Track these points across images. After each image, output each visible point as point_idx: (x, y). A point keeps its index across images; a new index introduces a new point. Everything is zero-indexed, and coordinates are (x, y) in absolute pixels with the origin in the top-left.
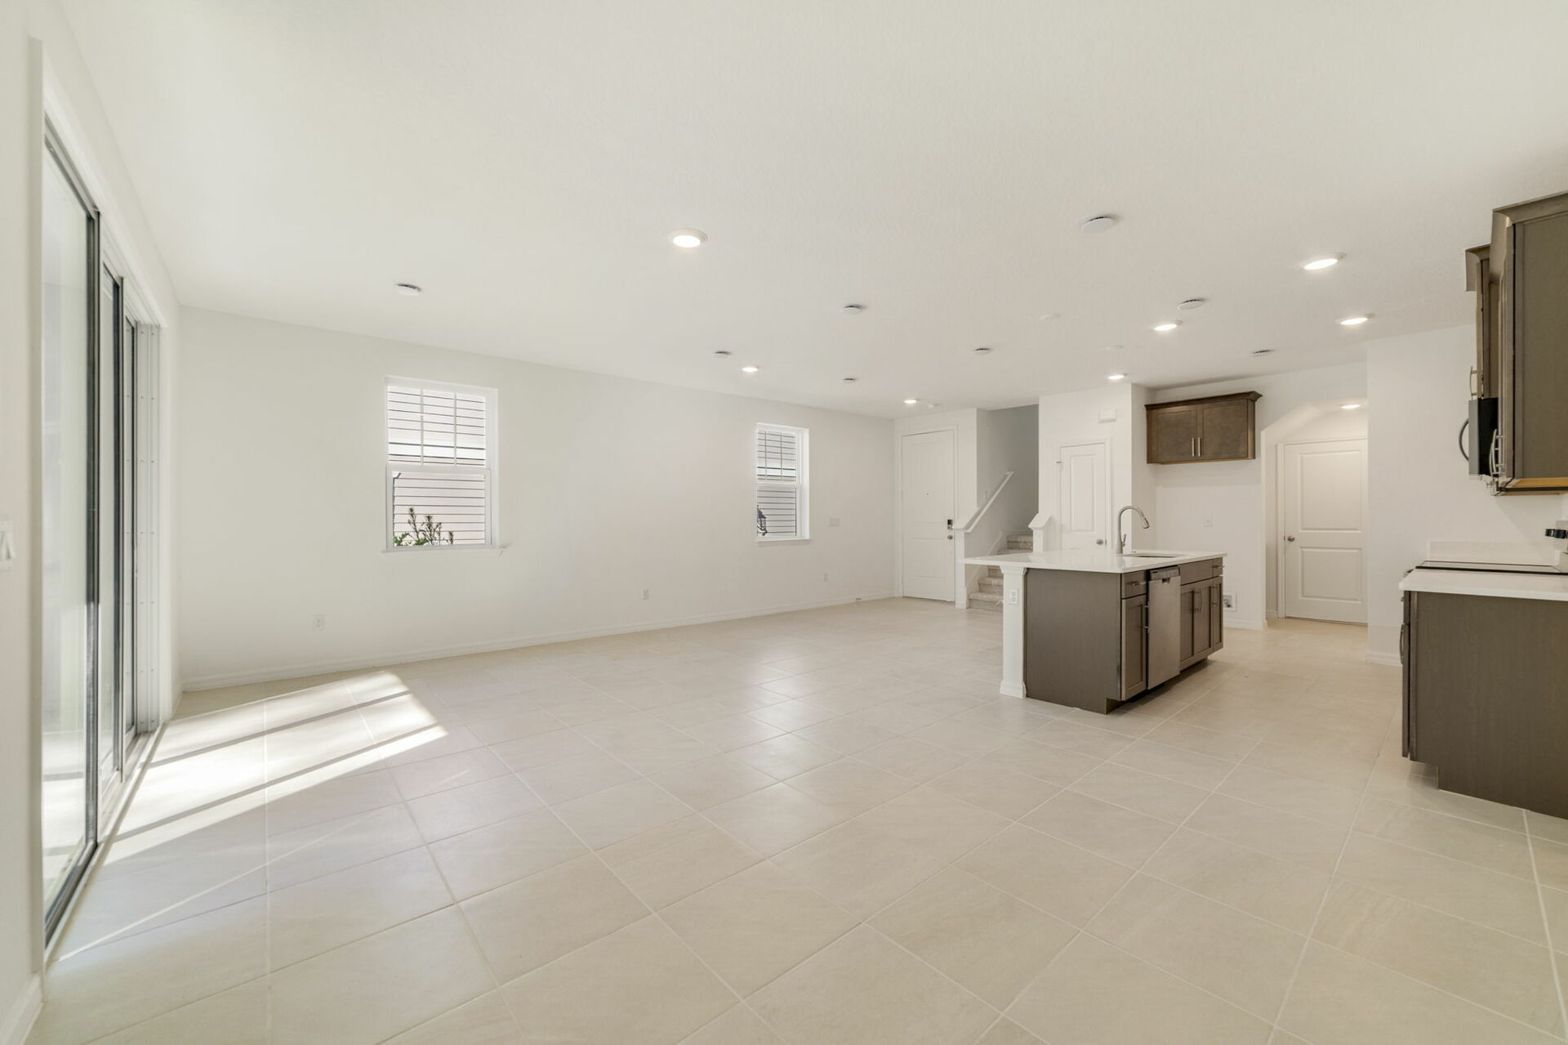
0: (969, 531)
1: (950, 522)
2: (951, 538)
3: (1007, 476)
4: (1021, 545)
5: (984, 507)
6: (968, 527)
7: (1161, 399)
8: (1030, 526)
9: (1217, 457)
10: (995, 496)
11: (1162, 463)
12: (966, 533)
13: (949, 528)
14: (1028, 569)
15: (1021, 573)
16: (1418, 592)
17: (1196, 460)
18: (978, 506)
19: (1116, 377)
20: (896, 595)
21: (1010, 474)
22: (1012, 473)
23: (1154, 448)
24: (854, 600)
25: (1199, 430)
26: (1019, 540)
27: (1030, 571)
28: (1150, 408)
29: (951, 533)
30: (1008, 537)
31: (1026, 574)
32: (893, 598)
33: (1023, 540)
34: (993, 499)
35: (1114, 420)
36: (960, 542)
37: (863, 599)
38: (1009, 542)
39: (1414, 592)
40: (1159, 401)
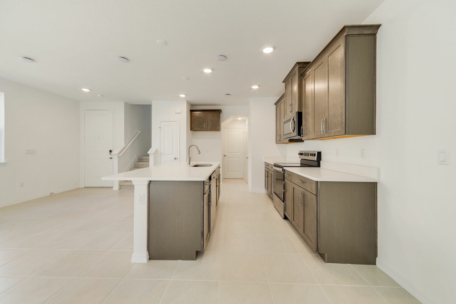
0: (120, 155)
1: (111, 151)
2: (111, 158)
3: (138, 132)
4: (144, 160)
5: (127, 145)
6: (119, 153)
7: (194, 108)
8: (148, 153)
9: (211, 130)
10: (133, 140)
11: (195, 131)
12: (118, 156)
13: (110, 154)
14: (150, 181)
15: (146, 184)
16: (320, 181)
17: (205, 130)
18: (125, 144)
19: (183, 96)
20: (80, 187)
21: (140, 132)
22: (141, 131)
23: (193, 125)
24: (49, 194)
25: (206, 121)
26: (143, 158)
27: (151, 182)
28: (192, 111)
29: (112, 156)
30: (139, 157)
31: (149, 184)
32: (79, 189)
33: (145, 158)
34: (132, 142)
35: (180, 113)
36: (115, 160)
37: (55, 193)
38: (139, 159)
39: (319, 181)
40: (193, 109)
